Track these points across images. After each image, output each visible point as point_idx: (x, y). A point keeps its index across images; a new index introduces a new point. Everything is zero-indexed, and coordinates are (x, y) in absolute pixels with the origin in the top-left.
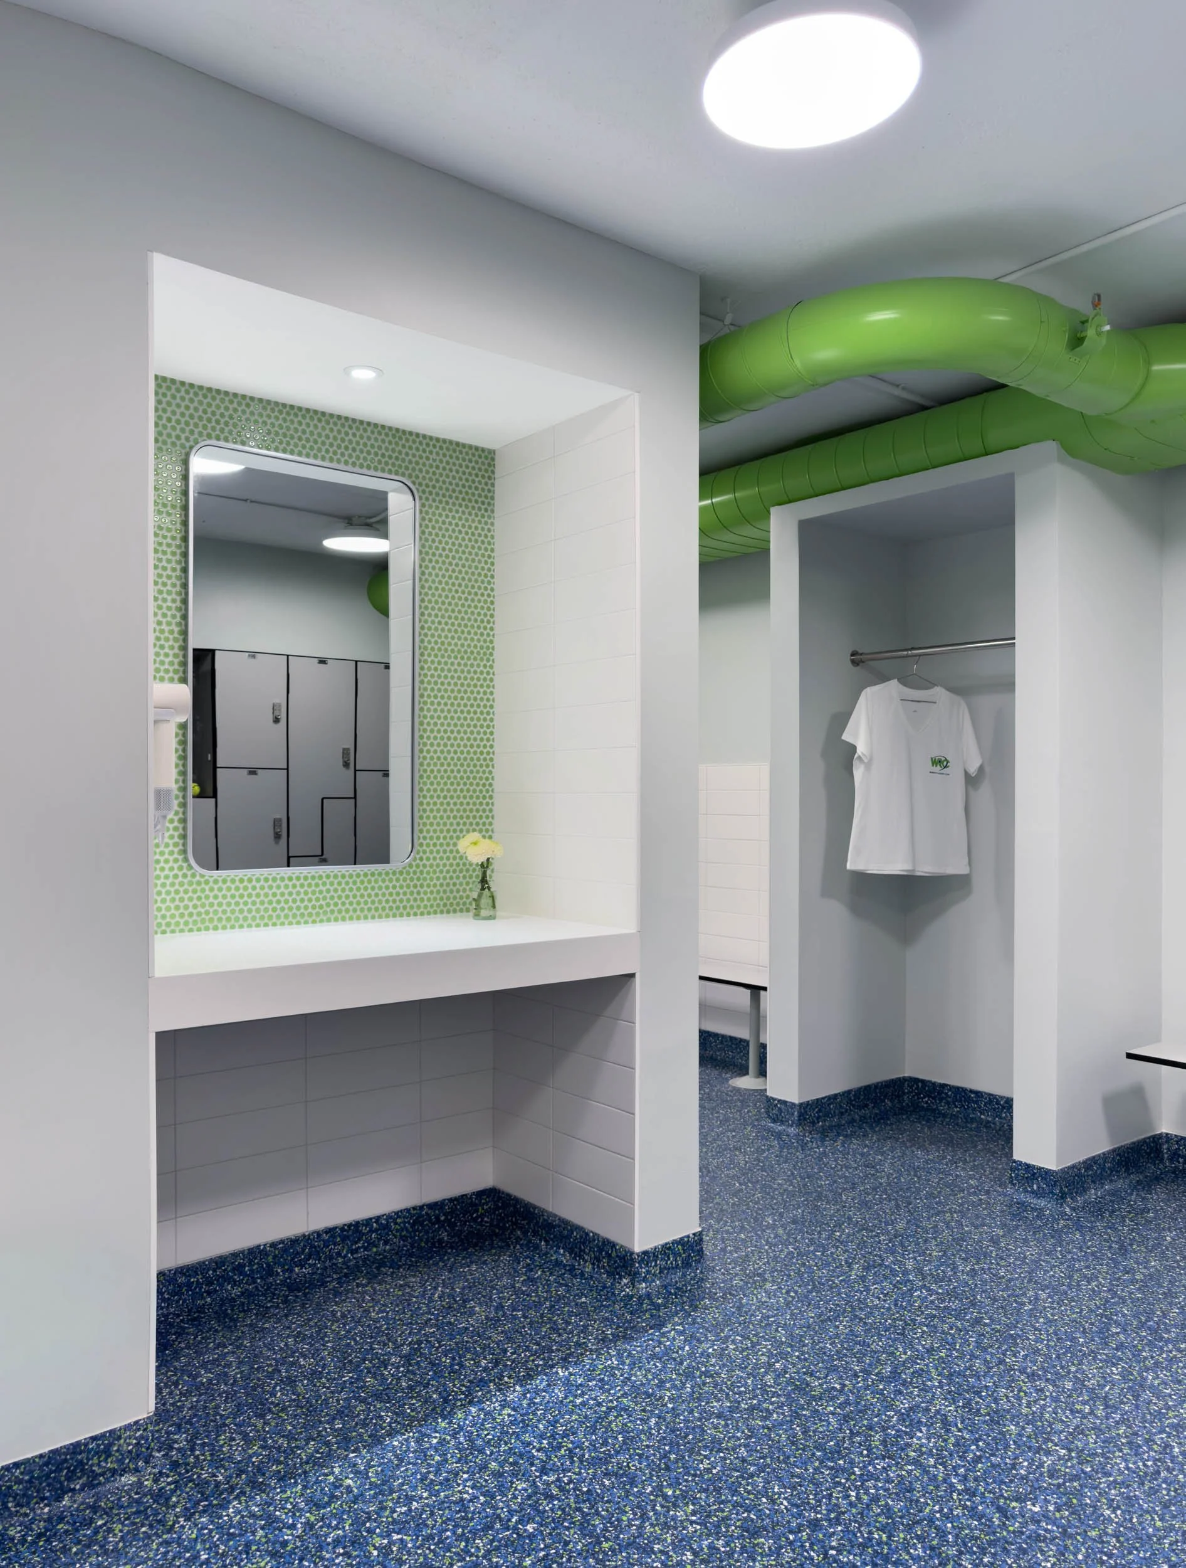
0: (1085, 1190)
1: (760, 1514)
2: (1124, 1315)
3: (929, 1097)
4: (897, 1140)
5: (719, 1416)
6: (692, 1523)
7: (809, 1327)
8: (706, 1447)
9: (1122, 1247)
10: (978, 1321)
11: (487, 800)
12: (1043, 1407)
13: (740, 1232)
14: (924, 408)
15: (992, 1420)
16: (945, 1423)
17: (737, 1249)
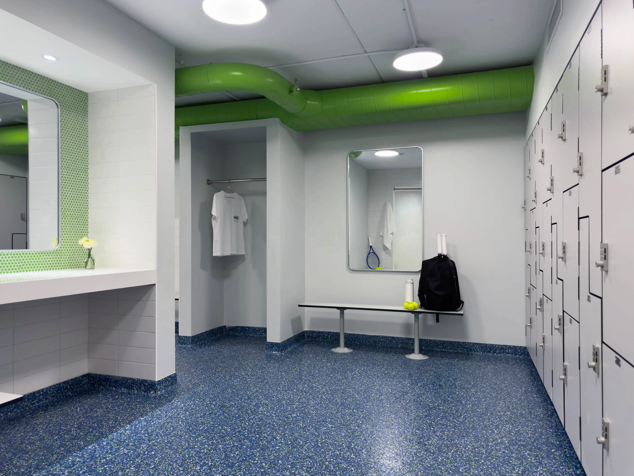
0: (287, 348)
1: (223, 433)
2: (305, 374)
3: (232, 331)
4: (226, 344)
5: (201, 417)
6: (204, 440)
7: (219, 393)
8: (200, 424)
9: (300, 360)
10: (268, 382)
11: (86, 226)
12: (290, 396)
13: (185, 375)
14: (235, 101)
15: (278, 401)
16: (266, 405)
17: (186, 379)
